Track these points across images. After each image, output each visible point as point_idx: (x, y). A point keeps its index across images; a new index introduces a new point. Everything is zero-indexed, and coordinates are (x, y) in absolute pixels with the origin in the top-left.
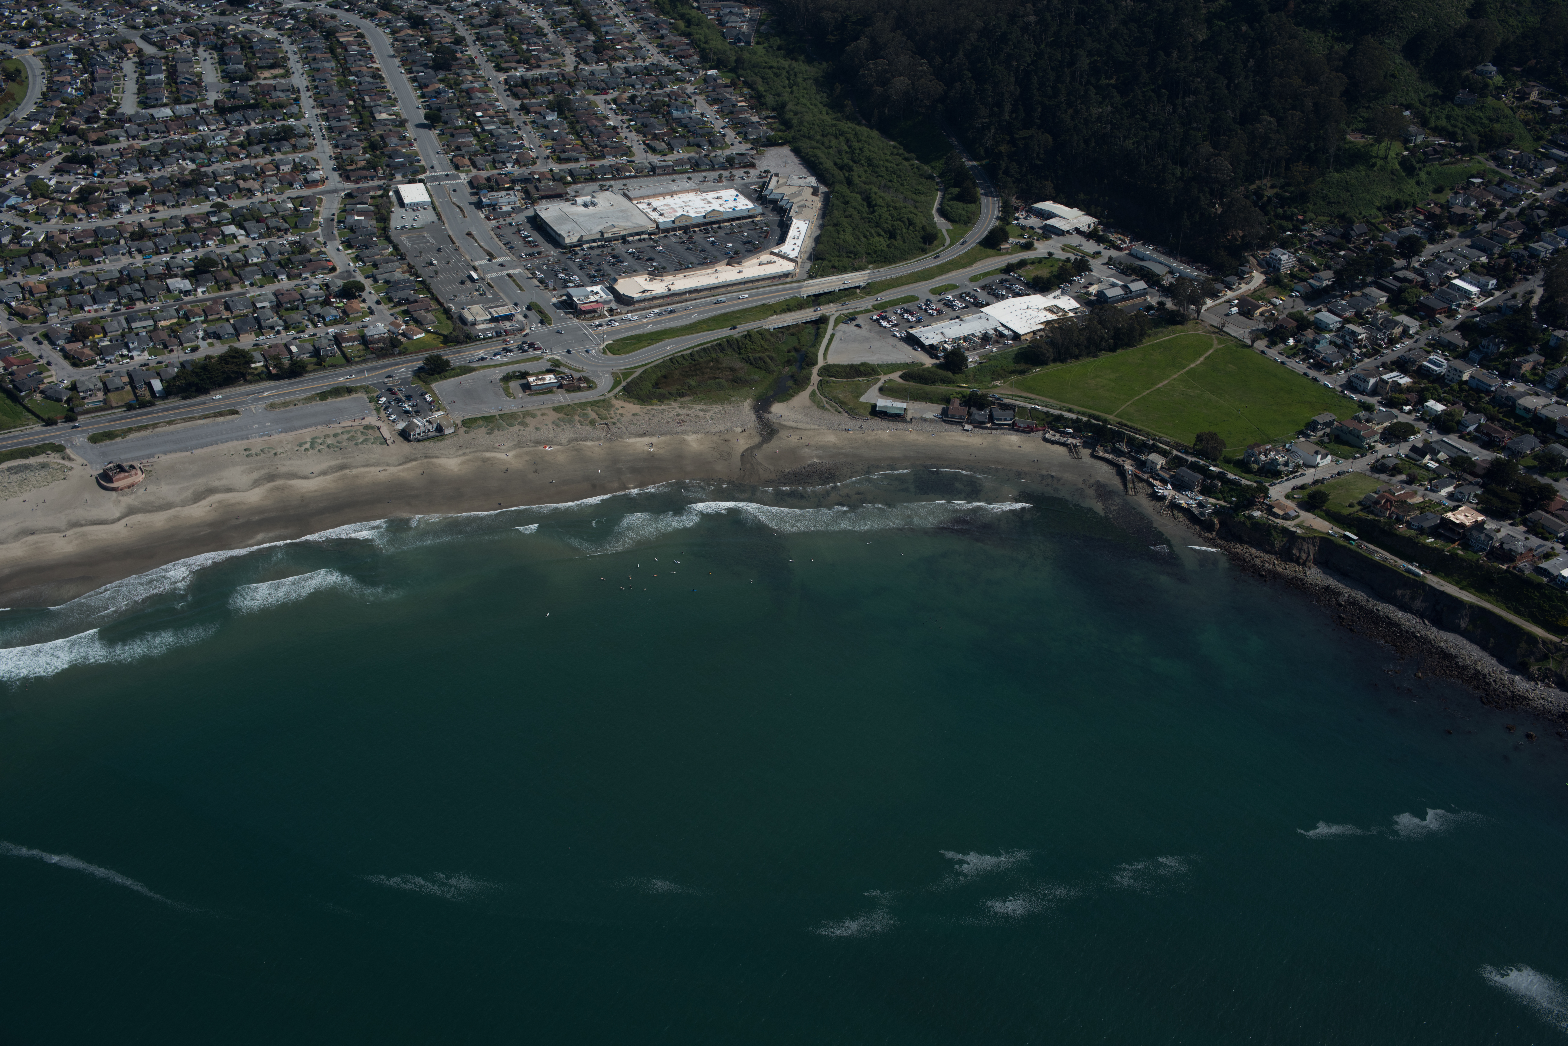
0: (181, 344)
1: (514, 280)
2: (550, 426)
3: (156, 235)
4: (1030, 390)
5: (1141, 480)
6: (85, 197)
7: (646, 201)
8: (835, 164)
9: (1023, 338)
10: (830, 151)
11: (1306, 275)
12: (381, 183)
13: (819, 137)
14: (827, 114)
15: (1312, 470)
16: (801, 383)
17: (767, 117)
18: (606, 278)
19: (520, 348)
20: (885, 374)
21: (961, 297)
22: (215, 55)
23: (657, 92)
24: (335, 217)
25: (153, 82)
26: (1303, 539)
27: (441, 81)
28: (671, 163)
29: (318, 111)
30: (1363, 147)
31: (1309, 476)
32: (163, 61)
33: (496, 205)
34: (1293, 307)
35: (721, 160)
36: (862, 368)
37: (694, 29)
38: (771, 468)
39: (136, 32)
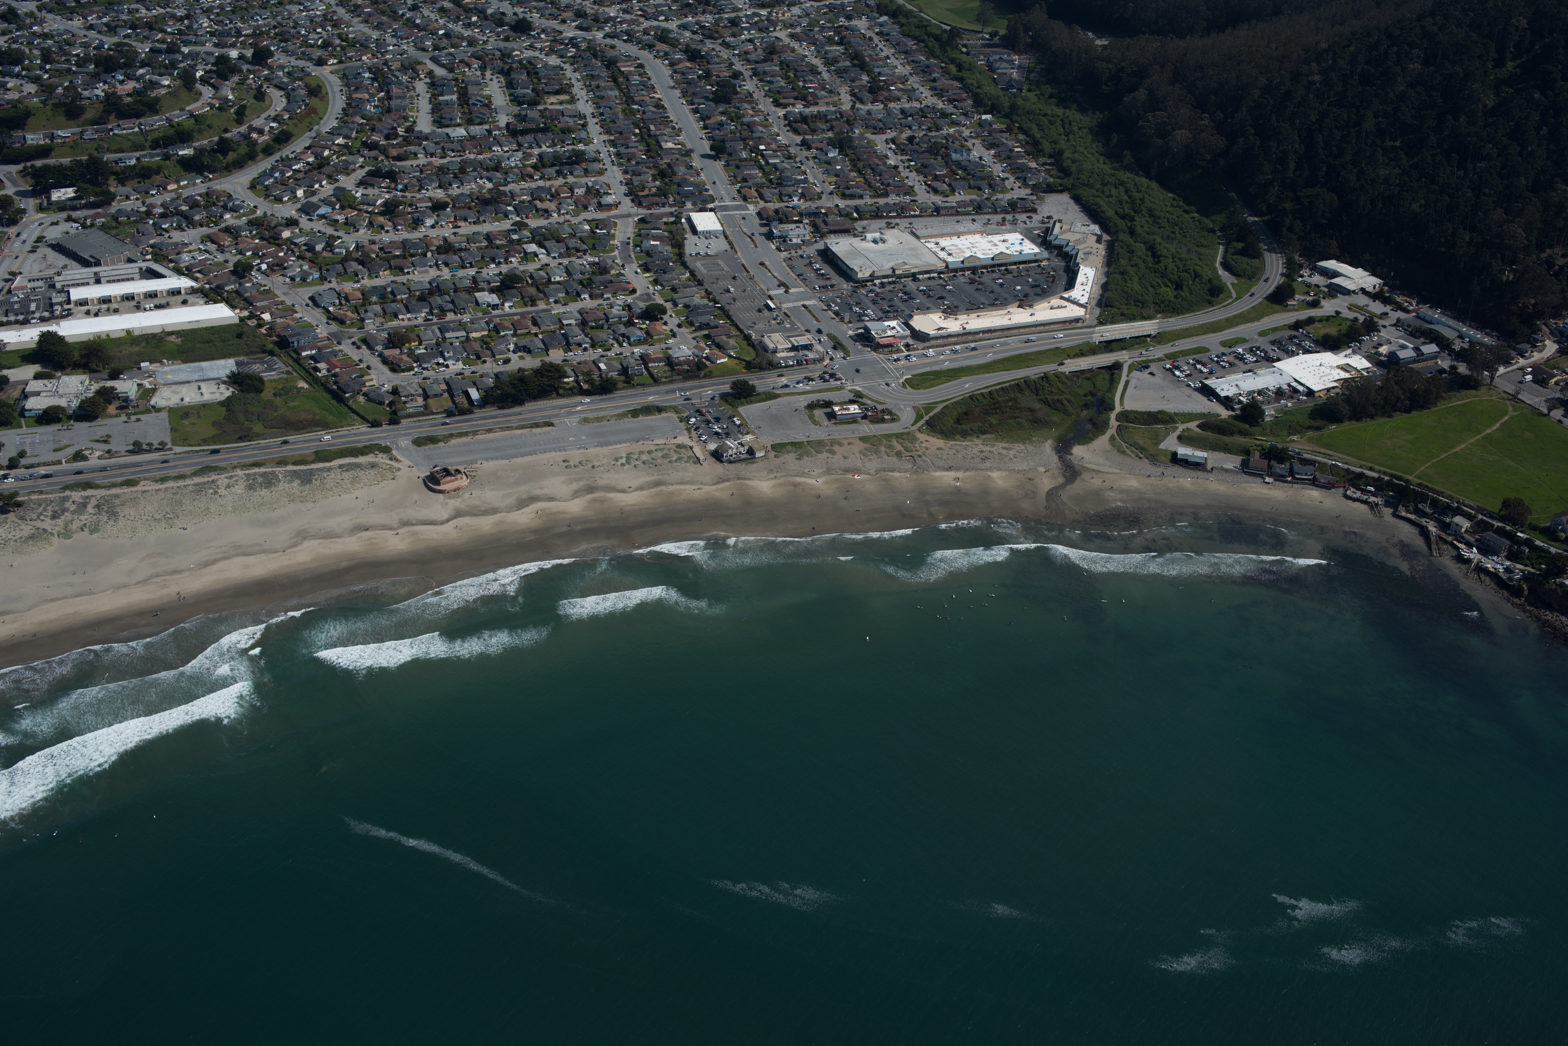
0: (494, 356)
1: (810, 311)
2: (858, 455)
3: (461, 250)
4: (1328, 446)
5: (1446, 542)
6: (390, 209)
7: (934, 240)
8: (1116, 213)
9: (1317, 394)
10: (1111, 200)
12: (673, 209)
13: (1098, 186)
14: (1105, 163)
16: (1099, 427)
17: (1045, 164)
18: (900, 313)
19: (821, 378)
20: (1183, 423)
21: (1251, 351)
22: (502, 79)
23: (933, 134)
24: (631, 241)
25: (447, 103)
27: (722, 113)
28: (954, 204)
29: (606, 137)
32: (454, 82)
33: (786, 237)
35: (1003, 203)
36: (1160, 416)
37: (965, 74)
38: (1077, 508)
39: (425, 54)
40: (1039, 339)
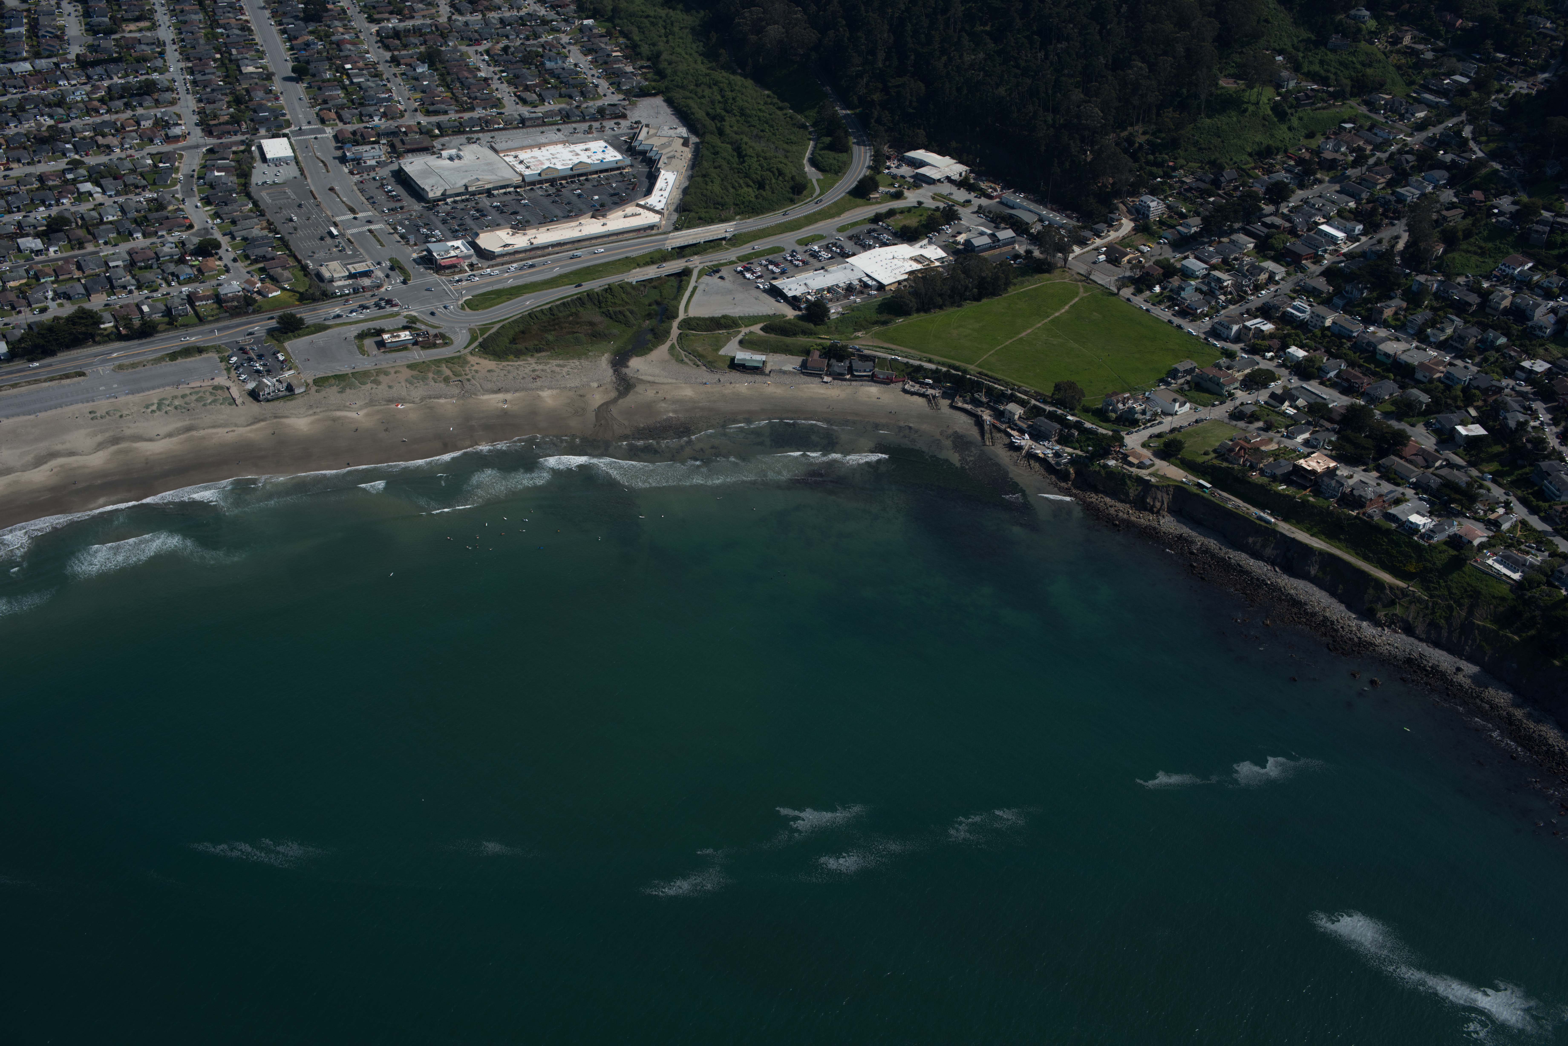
0: (30, 305)
1: (375, 236)
2: (403, 384)
3: (9, 193)
4: (892, 340)
5: (999, 430)
7: (513, 153)
8: (708, 114)
9: (887, 288)
10: (703, 101)
11: (1175, 222)
12: (244, 137)
13: (692, 87)
14: (702, 63)
15: (1170, 418)
16: (660, 336)
17: (642, 67)
18: (468, 232)
19: (377, 305)
20: (746, 326)
21: (827, 248)
22: (79, 8)
23: (532, 42)
24: (196, 174)
25: (15, 37)
26: (1157, 487)
27: (311, 33)
28: (541, 115)
29: (183, 65)
30: (1235, 92)
31: (1167, 424)
32: (25, 14)
33: (360, 159)
34: (1160, 255)
35: (593, 111)
36: (722, 321)
38: (626, 423)
40: (606, 250)
